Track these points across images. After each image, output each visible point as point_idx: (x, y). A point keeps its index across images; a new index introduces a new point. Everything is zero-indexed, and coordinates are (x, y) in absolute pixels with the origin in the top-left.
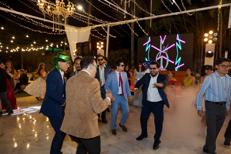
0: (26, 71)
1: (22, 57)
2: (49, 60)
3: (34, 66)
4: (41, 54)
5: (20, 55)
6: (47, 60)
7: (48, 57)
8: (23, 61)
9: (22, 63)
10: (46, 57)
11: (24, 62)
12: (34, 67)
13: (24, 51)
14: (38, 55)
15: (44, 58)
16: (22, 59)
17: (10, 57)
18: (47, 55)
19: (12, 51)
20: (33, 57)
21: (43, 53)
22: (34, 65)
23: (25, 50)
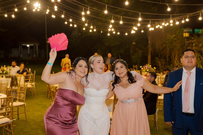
0: (155, 68)
1: (149, 42)
2: (196, 46)
3: (167, 57)
4: (183, 35)
5: (147, 40)
6: (192, 46)
7: (193, 41)
8: (150, 49)
9: (150, 52)
10: (191, 41)
11: (152, 52)
12: (168, 60)
13: (153, 29)
14: (175, 37)
15: (187, 42)
16: (149, 46)
17: (134, 43)
18: (193, 37)
19: (133, 32)
20: (167, 42)
21: (186, 32)
22: (168, 55)
23: (155, 28)
